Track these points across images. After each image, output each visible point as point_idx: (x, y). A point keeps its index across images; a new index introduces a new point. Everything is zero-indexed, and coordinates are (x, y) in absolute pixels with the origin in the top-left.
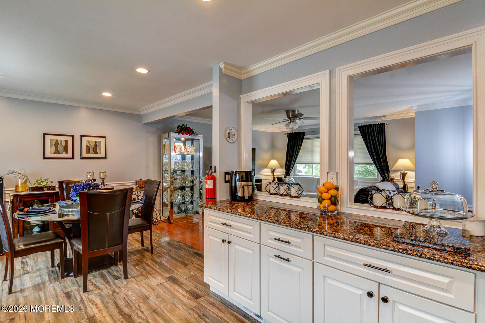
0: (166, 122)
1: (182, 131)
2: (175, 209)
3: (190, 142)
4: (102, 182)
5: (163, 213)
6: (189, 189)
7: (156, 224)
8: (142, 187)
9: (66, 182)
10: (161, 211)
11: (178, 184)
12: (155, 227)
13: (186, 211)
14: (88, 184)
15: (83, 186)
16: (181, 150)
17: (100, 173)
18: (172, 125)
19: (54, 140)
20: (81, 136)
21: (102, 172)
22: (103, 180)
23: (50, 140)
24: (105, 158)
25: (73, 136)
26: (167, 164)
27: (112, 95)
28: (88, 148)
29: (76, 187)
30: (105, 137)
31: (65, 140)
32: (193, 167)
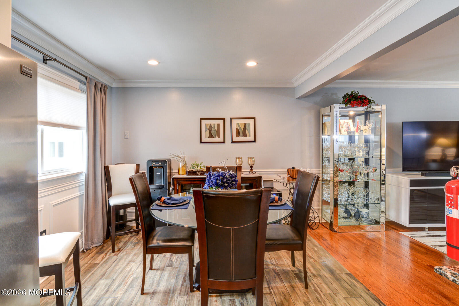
0: (326, 93)
1: (352, 101)
2: (341, 211)
3: (363, 117)
4: (251, 169)
5: (323, 214)
6: (362, 185)
7: (314, 228)
8: (295, 178)
9: (214, 168)
10: (320, 211)
11: (344, 177)
12: (312, 232)
13: (358, 216)
14: (222, 175)
15: (217, 176)
16: (349, 129)
17: (249, 158)
18: (334, 97)
19: (208, 124)
20: (232, 119)
21: (250, 158)
22: (252, 167)
23: (205, 124)
24: (254, 142)
25: (224, 119)
26: (328, 149)
27: (258, 63)
28: (238, 131)
29: (210, 177)
30: (254, 118)
31: (217, 124)
32: (368, 153)
